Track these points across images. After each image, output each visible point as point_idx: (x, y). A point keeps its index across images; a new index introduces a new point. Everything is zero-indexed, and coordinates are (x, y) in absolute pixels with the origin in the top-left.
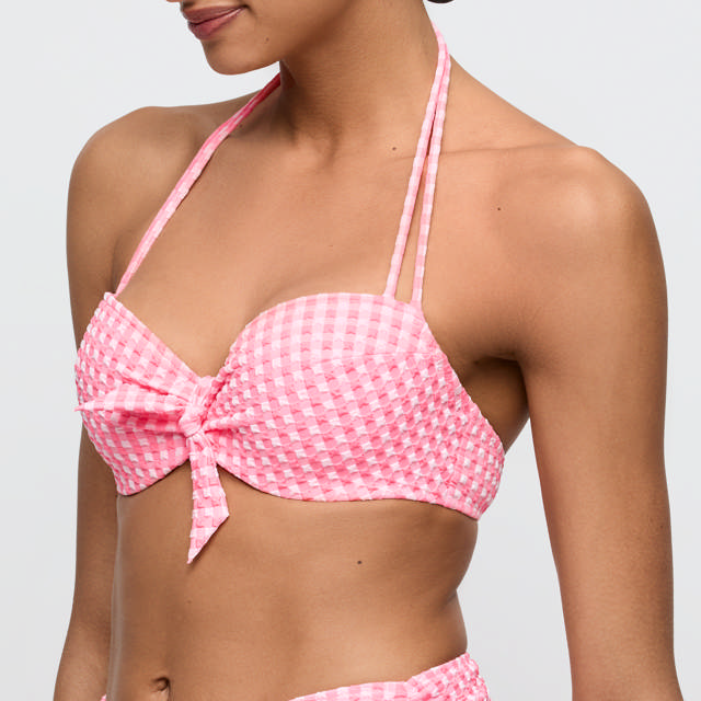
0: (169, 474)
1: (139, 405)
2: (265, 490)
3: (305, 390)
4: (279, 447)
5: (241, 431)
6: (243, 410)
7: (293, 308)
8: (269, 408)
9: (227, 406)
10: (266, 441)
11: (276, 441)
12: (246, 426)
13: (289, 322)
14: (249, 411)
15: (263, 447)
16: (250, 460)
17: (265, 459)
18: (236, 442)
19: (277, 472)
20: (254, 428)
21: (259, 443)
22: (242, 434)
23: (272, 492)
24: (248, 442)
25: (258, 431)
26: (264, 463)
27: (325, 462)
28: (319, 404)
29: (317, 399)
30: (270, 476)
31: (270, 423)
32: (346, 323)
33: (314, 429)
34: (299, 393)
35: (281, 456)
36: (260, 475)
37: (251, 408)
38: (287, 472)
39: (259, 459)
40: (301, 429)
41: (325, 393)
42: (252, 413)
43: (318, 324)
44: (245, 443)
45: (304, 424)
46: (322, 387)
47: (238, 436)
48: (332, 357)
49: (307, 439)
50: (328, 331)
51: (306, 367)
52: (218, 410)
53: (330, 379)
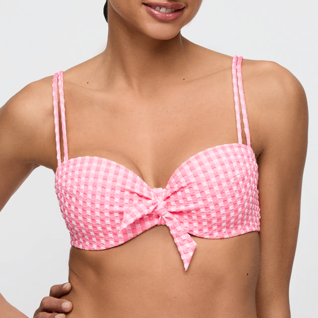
0: (141, 234)
2: (202, 236)
3: (228, 191)
4: (215, 217)
5: (193, 212)
6: (196, 203)
7: (208, 154)
8: (212, 201)
9: (181, 201)
10: (208, 215)
11: (214, 215)
12: (197, 210)
13: (212, 160)
14: (201, 203)
15: (206, 218)
16: (195, 224)
17: (205, 223)
18: (186, 217)
19: (210, 228)
20: (202, 210)
21: (204, 217)
22: (193, 213)
23: (205, 237)
24: (196, 217)
25: (204, 211)
26: (204, 225)
27: (233, 221)
28: (234, 196)
29: (234, 194)
30: (206, 230)
31: (212, 207)
32: (234, 158)
33: (231, 207)
34: (226, 192)
35: (214, 221)
36: (201, 230)
37: (202, 201)
38: (215, 227)
39: (201, 223)
40: (227, 208)
41: (236, 191)
42: (202, 204)
43: (225, 160)
44: (194, 217)
45: (228, 206)
46: (235, 188)
47: (189, 214)
48: (236, 174)
49: (228, 212)
50: (231, 162)
51: (228, 180)
52: (173, 203)
53: (238, 184)
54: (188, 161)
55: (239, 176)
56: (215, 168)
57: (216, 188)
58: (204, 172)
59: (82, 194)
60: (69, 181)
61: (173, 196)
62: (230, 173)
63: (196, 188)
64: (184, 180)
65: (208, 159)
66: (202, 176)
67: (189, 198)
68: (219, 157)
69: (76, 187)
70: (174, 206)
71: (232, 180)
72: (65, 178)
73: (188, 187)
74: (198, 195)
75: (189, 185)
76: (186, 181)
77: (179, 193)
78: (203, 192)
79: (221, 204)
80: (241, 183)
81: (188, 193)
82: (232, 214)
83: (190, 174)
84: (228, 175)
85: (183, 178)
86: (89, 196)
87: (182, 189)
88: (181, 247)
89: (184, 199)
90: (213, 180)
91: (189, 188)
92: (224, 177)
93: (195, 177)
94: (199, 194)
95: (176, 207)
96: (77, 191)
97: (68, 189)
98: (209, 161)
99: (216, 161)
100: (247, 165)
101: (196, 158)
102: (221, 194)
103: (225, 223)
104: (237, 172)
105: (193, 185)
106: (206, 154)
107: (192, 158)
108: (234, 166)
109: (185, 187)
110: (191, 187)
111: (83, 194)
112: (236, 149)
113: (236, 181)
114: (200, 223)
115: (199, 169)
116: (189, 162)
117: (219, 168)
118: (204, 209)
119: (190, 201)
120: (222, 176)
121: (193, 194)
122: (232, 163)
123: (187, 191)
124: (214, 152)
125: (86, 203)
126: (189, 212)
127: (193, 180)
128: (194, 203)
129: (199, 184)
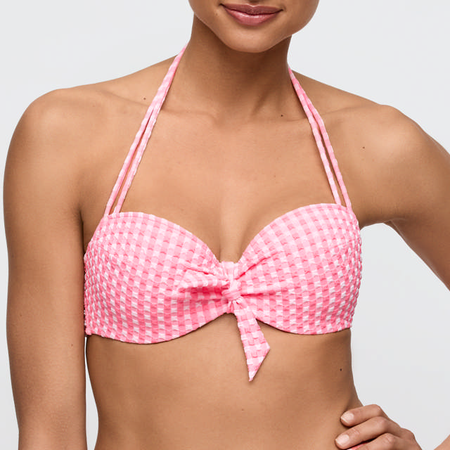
1: (200, 283)
2: (288, 330)
3: (327, 266)
4: (307, 302)
5: (277, 294)
6: (282, 281)
7: (300, 215)
8: (305, 278)
9: (262, 278)
10: (298, 298)
11: (306, 298)
12: (284, 291)
13: (305, 223)
14: (289, 281)
15: (295, 303)
16: (280, 312)
17: (293, 311)
18: (266, 301)
19: (299, 318)
20: (291, 291)
21: (292, 301)
22: (278, 296)
23: (291, 331)
24: (281, 301)
25: (294, 293)
26: (291, 313)
27: (331, 309)
28: (336, 274)
29: (335, 270)
30: (293, 321)
31: (304, 287)
32: (334, 222)
33: (332, 289)
34: (325, 267)
35: (306, 308)
36: (286, 321)
37: (291, 279)
38: (306, 318)
39: (288, 310)
40: (325, 290)
41: (338, 266)
42: (292, 282)
43: (323, 224)
44: (279, 302)
45: (327, 287)
46: (336, 263)
47: (272, 297)
48: (338, 244)
49: (327, 296)
50: (330, 228)
51: (327, 252)
52: (249, 282)
53: (340, 257)
54: (272, 223)
55: (341, 247)
56: (310, 233)
57: (311, 261)
58: (296, 237)
59: (128, 268)
60: (114, 246)
61: (250, 272)
62: (329, 241)
63: (283, 259)
64: (268, 249)
65: (300, 221)
66: (292, 243)
67: (274, 274)
68: (315, 220)
69: (121, 256)
70: (251, 285)
71: (332, 252)
72: (109, 238)
73: (272, 258)
74: (287, 270)
75: (275, 256)
76: (270, 250)
77: (260, 267)
78: (293, 265)
79: (317, 284)
80: (344, 256)
81: (272, 267)
82: (332, 300)
83: (276, 240)
84: (327, 244)
85: (266, 246)
86: (139, 272)
87: (263, 262)
88: (249, 347)
89: (265, 275)
90: (308, 249)
91: (274, 260)
92: (322, 246)
93: (283, 244)
94: (288, 268)
95: (254, 287)
96: (123, 263)
97: (111, 256)
98: (302, 224)
99: (311, 224)
100: (351, 233)
101: (283, 219)
102: (318, 269)
103: (320, 313)
104: (339, 241)
105: (279, 255)
106: (297, 215)
107: (278, 220)
108: (335, 233)
109: (269, 257)
110: (277, 259)
111: (130, 268)
112: (336, 212)
113: (338, 253)
114: (286, 310)
115: (287, 234)
116: (275, 225)
117: (315, 234)
118: (293, 290)
119: (274, 278)
120: (319, 245)
121: (280, 268)
122: (332, 228)
123: (271, 263)
124: (308, 213)
125: (133, 281)
126: (272, 294)
127: (280, 248)
128: (281, 281)
129: (288, 254)
